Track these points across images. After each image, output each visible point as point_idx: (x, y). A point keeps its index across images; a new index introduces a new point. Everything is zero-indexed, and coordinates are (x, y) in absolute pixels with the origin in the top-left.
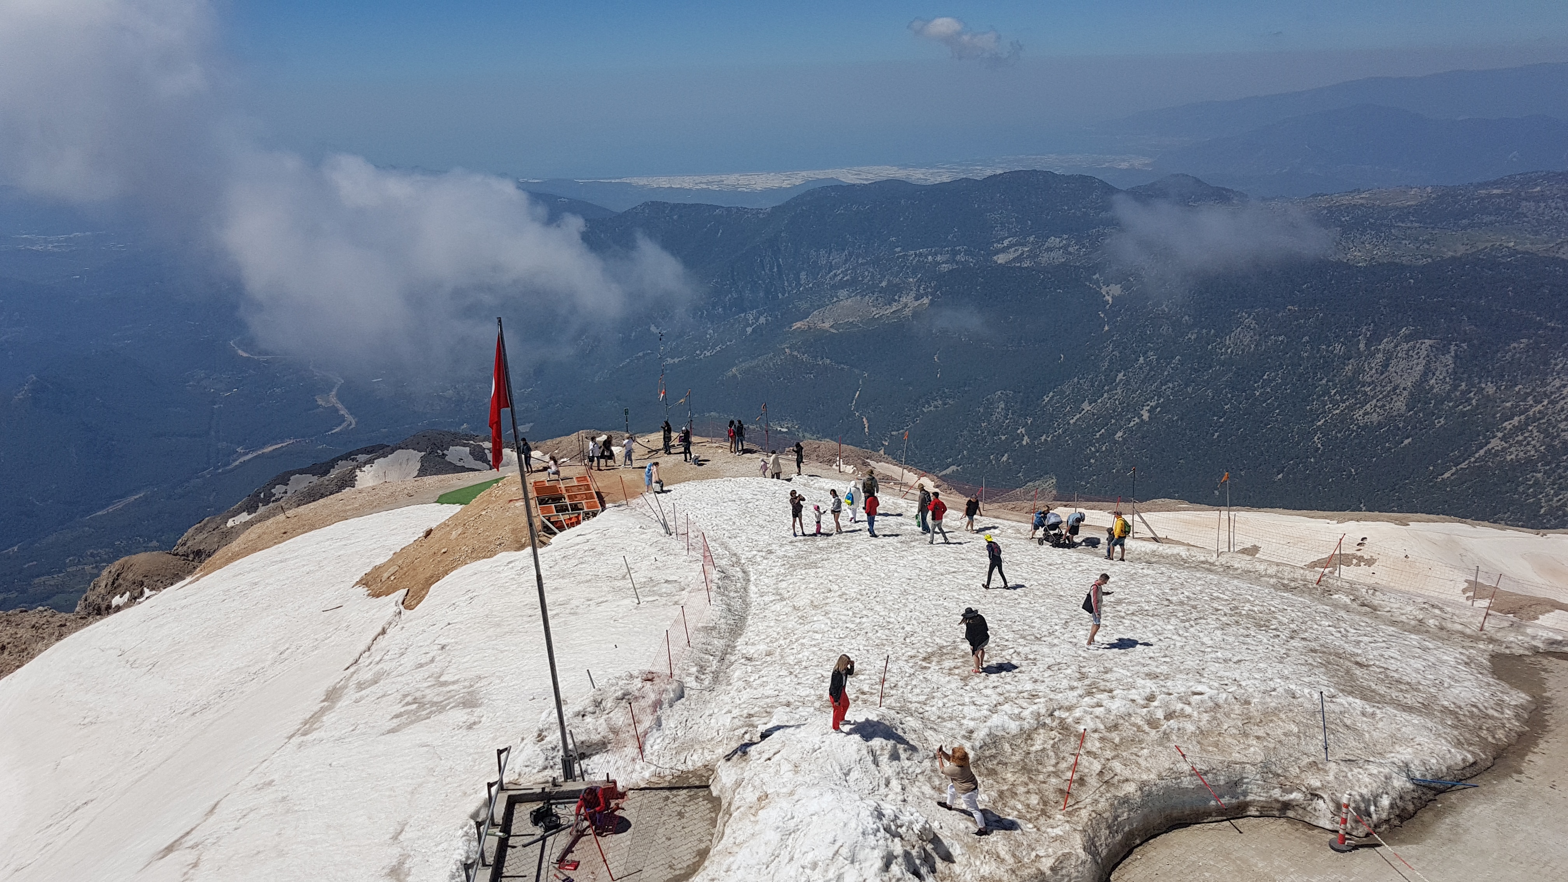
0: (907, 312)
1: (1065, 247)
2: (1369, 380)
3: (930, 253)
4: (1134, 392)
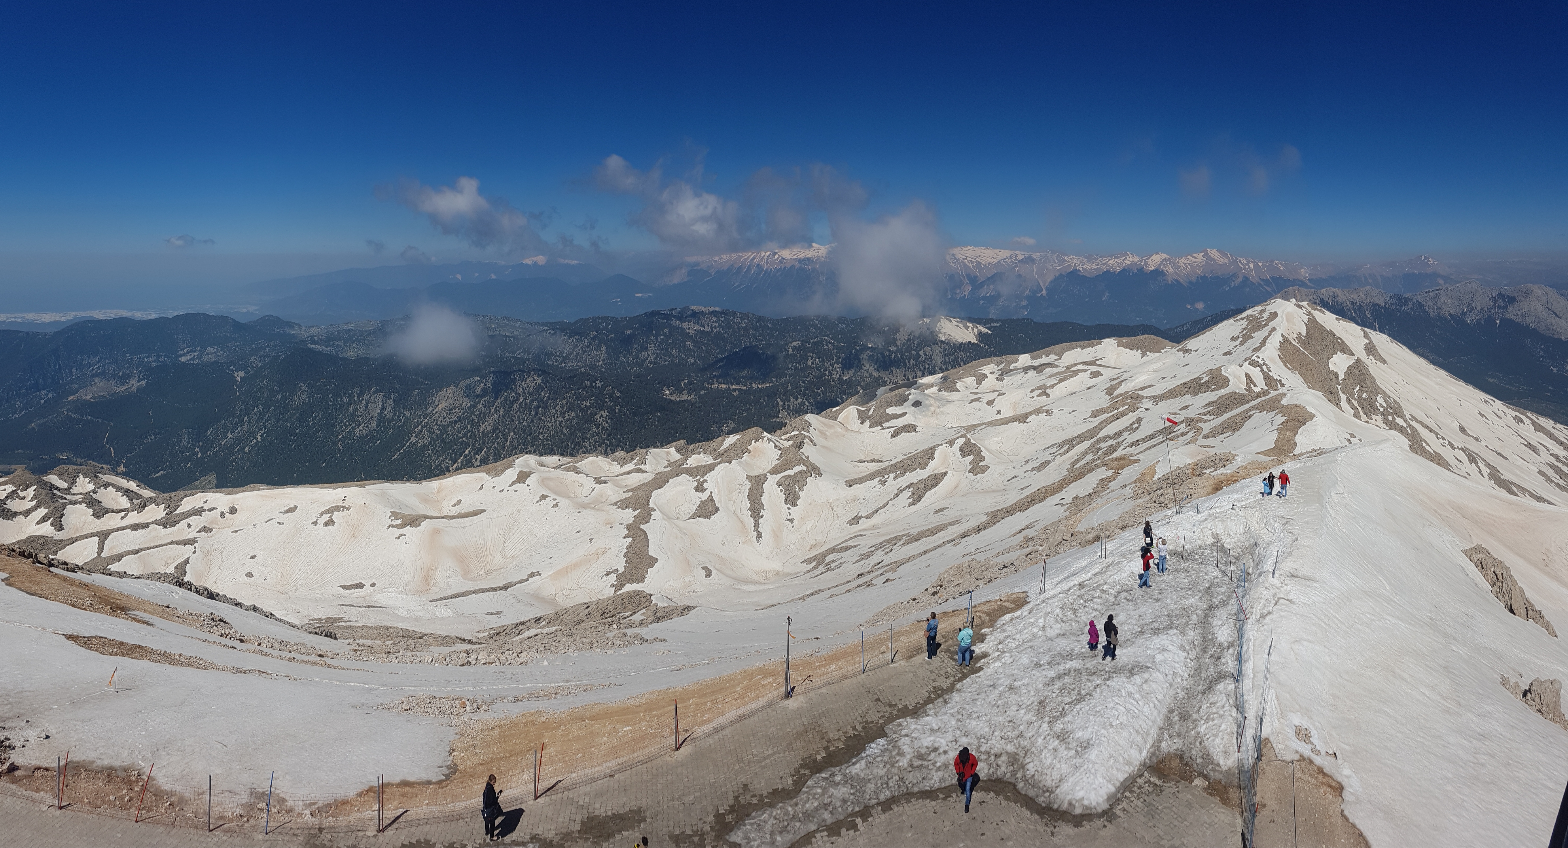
0: (134, 389)
1: (216, 353)
2: (360, 414)
3: (145, 357)
4: (253, 426)
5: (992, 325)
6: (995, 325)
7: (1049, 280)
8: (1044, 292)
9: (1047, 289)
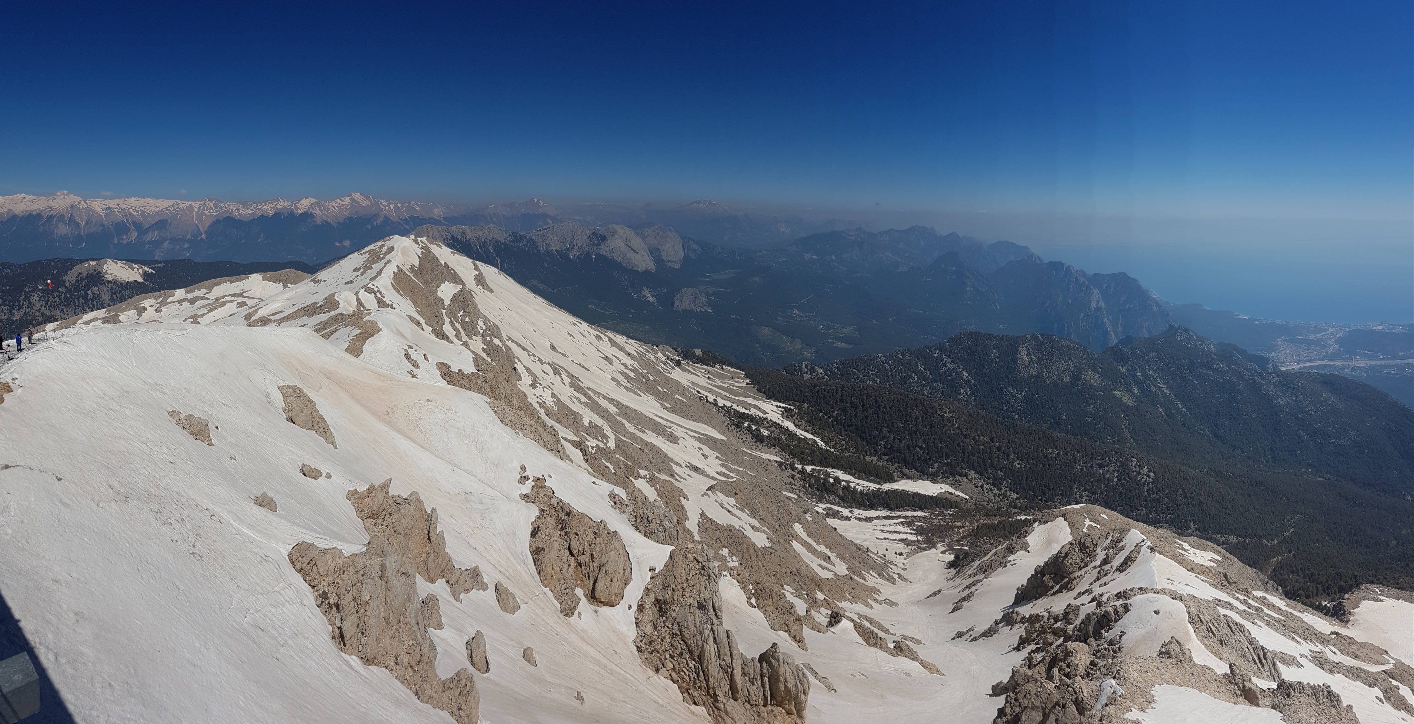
5: (157, 265)
6: (159, 265)
7: (207, 225)
8: (204, 236)
9: (206, 233)
